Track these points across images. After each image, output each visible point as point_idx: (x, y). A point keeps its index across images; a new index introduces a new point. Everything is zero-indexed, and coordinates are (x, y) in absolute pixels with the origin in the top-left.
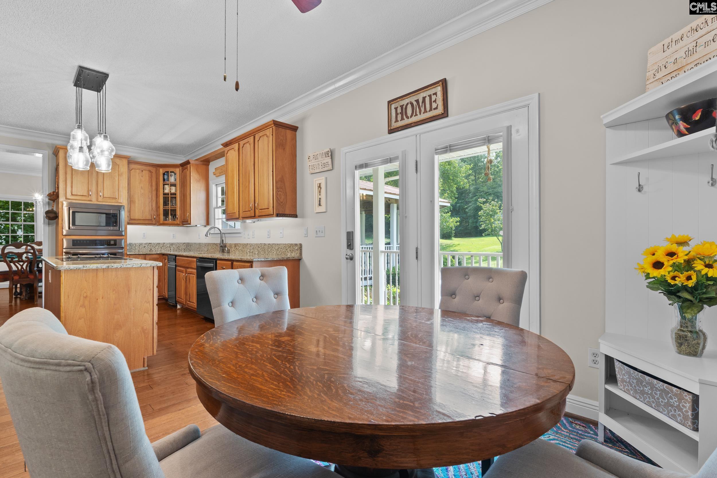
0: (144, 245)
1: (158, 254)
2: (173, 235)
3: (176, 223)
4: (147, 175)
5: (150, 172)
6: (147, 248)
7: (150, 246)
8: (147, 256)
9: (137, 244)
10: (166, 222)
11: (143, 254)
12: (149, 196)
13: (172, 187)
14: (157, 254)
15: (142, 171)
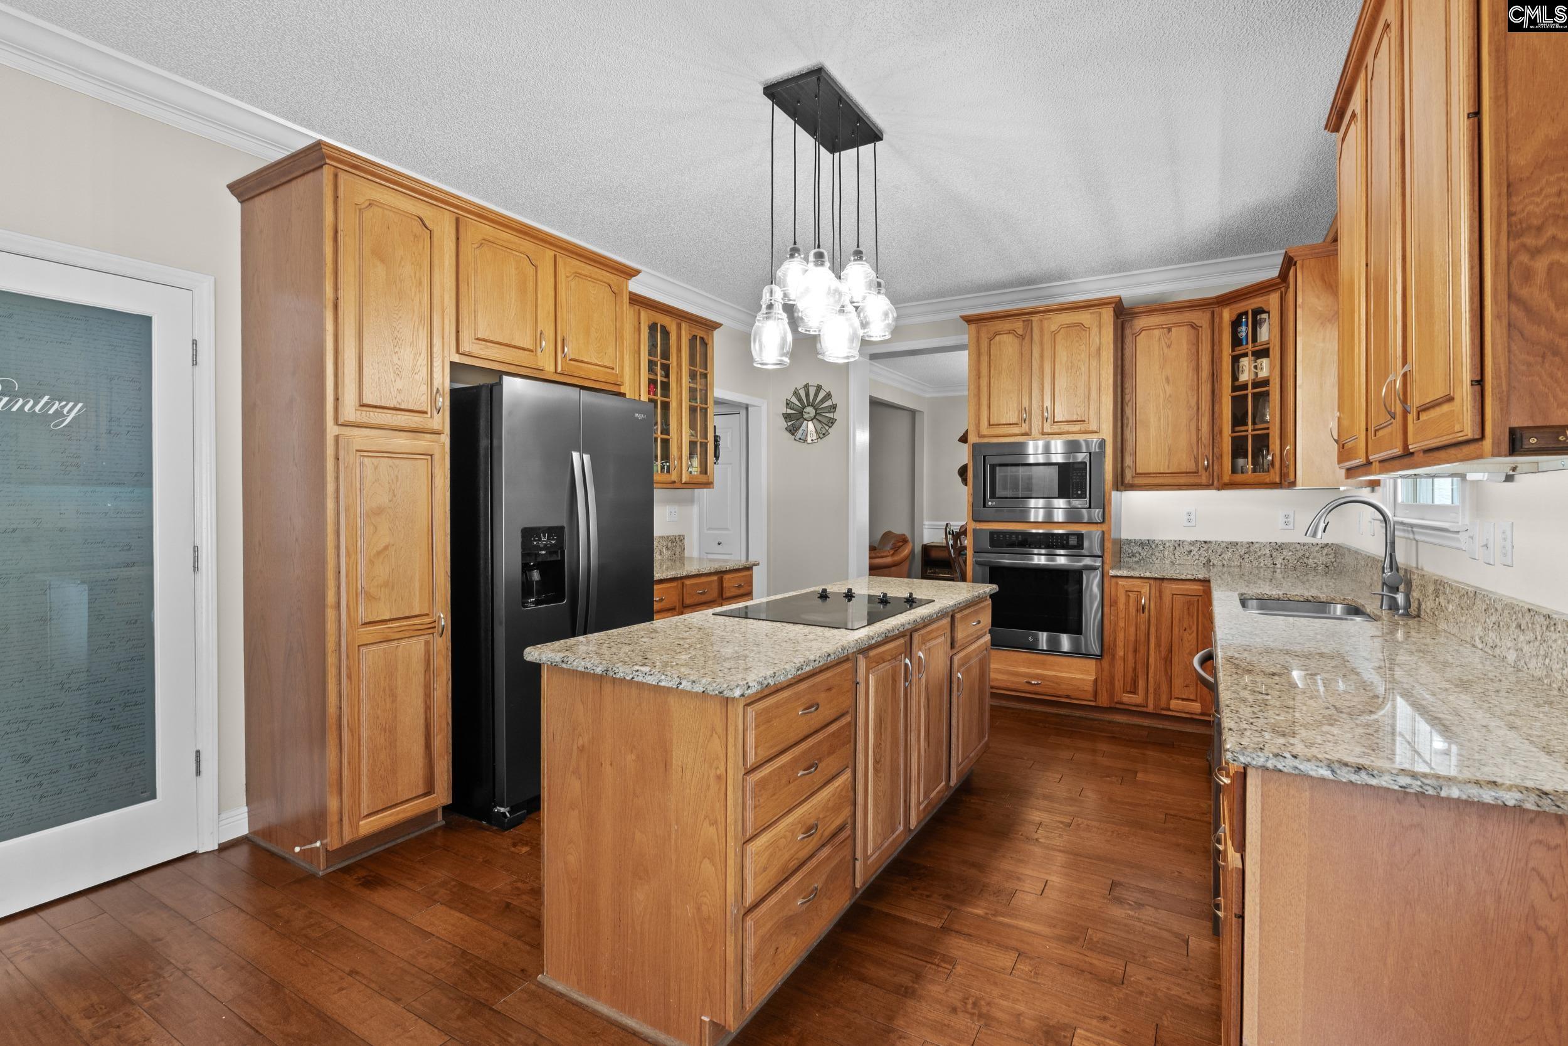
0: (1187, 548)
1: (1199, 580)
2: (1287, 517)
3: (1268, 480)
4: (1184, 341)
5: (1193, 326)
6: (1197, 557)
7: (1208, 549)
8: (1165, 584)
9: (1167, 544)
10: (1239, 477)
11: (1156, 579)
12: (1188, 402)
13: (1259, 361)
14: (1194, 580)
15: (1169, 330)
